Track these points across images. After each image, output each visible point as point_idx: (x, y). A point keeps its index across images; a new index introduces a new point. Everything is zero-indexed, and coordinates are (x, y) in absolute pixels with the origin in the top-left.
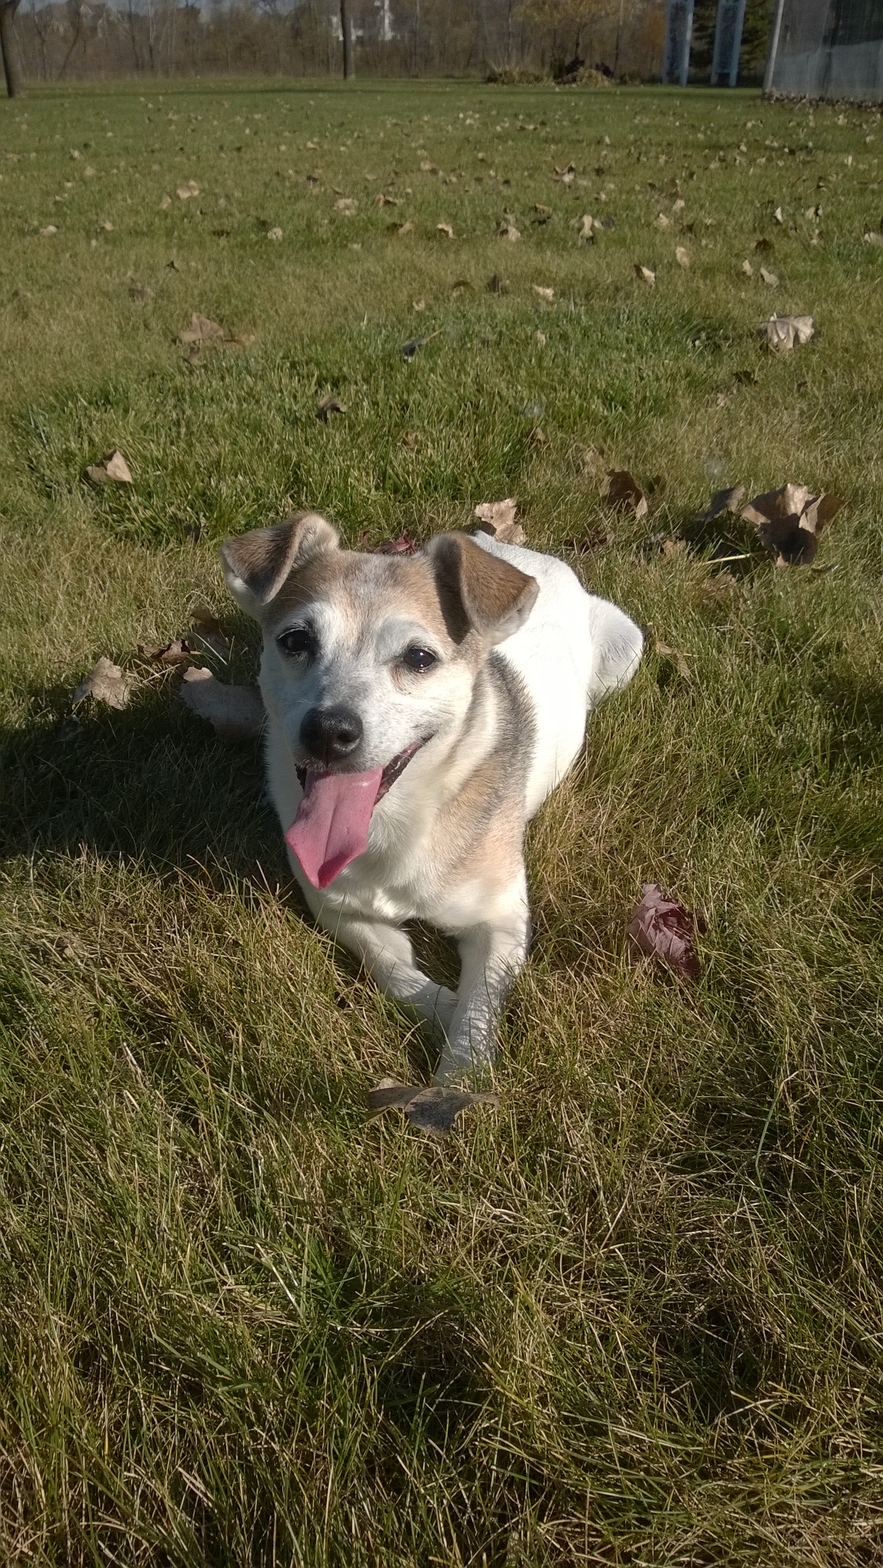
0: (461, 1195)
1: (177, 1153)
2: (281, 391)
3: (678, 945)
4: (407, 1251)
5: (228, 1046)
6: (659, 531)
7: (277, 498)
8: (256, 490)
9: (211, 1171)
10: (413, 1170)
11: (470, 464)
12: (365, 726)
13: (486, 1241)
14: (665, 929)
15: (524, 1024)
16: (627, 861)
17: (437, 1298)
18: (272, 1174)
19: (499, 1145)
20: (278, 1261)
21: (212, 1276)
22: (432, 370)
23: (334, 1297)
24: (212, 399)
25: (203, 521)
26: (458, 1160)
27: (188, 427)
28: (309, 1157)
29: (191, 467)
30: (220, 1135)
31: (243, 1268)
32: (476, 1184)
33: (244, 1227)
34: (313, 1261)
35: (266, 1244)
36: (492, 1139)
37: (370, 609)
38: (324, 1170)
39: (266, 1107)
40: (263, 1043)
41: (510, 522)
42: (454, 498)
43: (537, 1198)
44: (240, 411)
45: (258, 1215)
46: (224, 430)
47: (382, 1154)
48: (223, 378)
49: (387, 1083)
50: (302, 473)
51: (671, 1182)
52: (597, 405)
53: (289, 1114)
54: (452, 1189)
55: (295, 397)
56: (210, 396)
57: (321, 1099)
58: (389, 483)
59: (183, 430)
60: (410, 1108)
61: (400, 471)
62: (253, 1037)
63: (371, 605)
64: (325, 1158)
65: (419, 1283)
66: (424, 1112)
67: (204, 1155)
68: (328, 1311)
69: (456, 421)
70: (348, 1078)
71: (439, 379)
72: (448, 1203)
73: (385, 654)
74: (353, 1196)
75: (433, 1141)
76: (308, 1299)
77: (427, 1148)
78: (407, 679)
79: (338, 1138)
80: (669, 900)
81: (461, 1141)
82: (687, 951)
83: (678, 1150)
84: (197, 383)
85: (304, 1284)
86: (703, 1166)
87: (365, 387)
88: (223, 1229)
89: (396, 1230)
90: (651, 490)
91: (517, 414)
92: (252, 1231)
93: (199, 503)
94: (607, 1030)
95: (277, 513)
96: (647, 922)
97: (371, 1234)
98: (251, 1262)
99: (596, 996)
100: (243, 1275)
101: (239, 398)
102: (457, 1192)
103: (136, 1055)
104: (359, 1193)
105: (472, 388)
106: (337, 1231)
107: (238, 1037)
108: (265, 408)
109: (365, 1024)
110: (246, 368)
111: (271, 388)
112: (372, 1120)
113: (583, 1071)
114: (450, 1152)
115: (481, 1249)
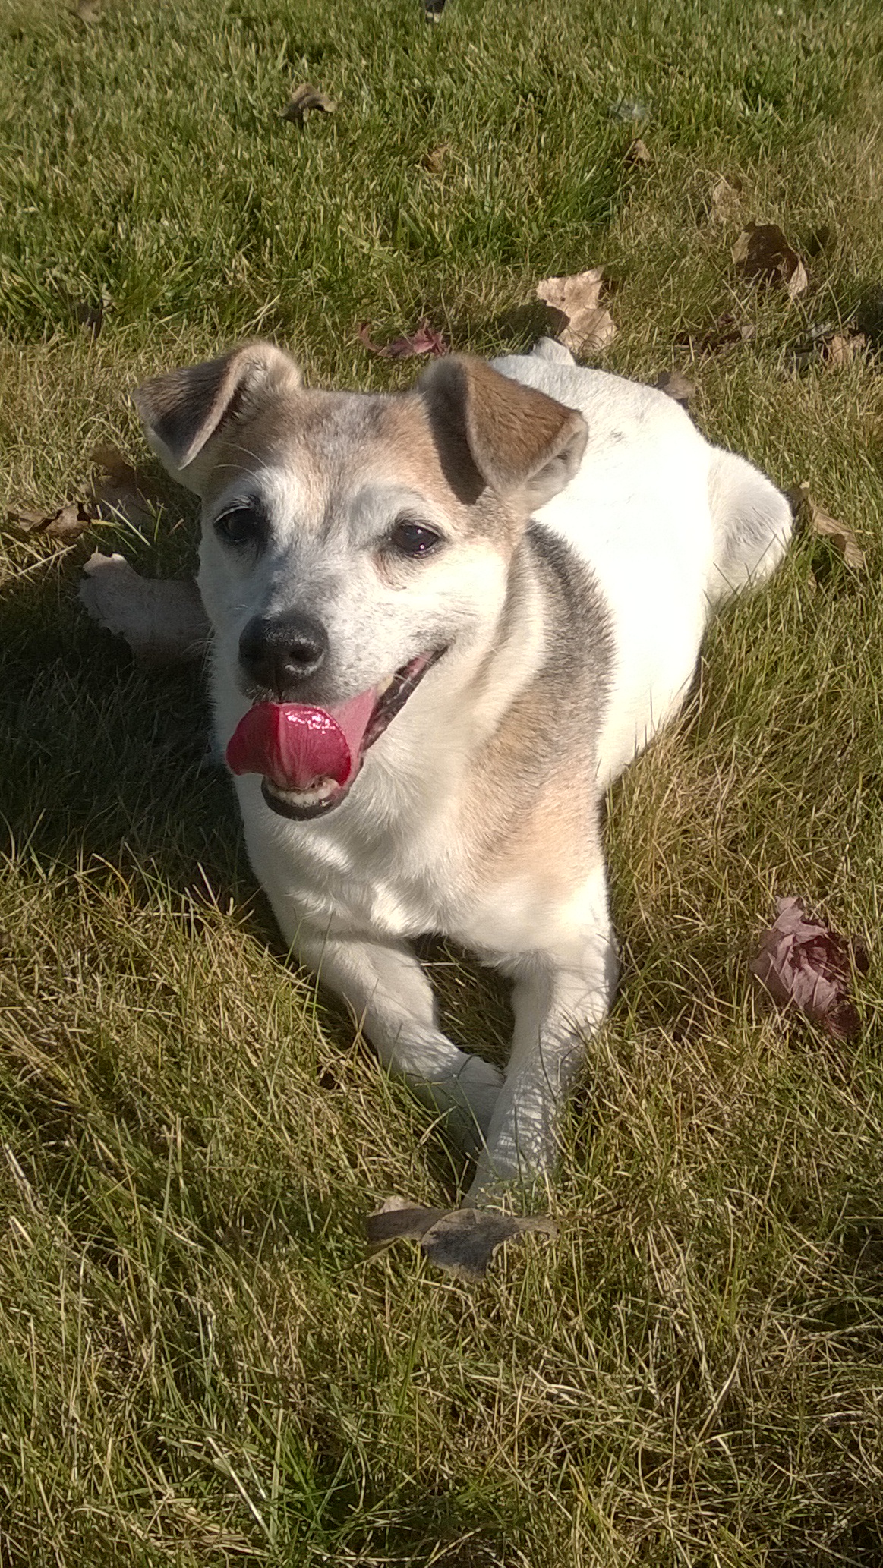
0: (501, 1364)
1: (87, 1308)
2: (228, 68)
3: (826, 991)
4: (423, 1449)
5: (161, 1149)
6: (824, 321)
7: (223, 256)
8: (190, 242)
9: (138, 1335)
10: (431, 1331)
11: (531, 200)
12: (332, 637)
13: (537, 1433)
14: (807, 967)
15: (595, 1113)
16: (756, 859)
17: (467, 1514)
18: (226, 1338)
19: (558, 1293)
20: (238, 1463)
21: (142, 1485)
22: (472, 37)
23: (318, 1514)
24: (116, 80)
25: (106, 297)
26: (498, 1315)
27: (78, 131)
28: (282, 1313)
29: (85, 202)
30: (151, 1280)
31: (186, 1475)
32: (524, 1349)
33: (188, 1415)
34: (289, 1463)
35: (220, 1439)
36: (547, 1283)
37: (341, 473)
38: (304, 1331)
39: (217, 1240)
40: (212, 1145)
41: (592, 306)
42: (505, 261)
43: (610, 1368)
44: (164, 103)
45: (208, 1398)
46: (137, 138)
47: (388, 1306)
48: (133, 46)
49: (395, 1203)
50: (262, 215)
51: (804, 1343)
52: (734, 101)
53: (252, 1249)
54: (489, 1357)
55: (251, 79)
56: (112, 75)
57: (299, 1226)
58: (402, 232)
59: (71, 137)
60: (428, 1239)
61: (420, 213)
62: (194, 1134)
63: (342, 467)
64: (304, 1313)
65: (440, 1493)
66: (449, 1245)
67: (127, 1310)
68: (309, 1534)
69: (510, 125)
70: (337, 1195)
71: (484, 54)
72: (482, 1378)
73: (363, 534)
74: (345, 1368)
75: (461, 1287)
76: (281, 1518)
77: (453, 1298)
78: (398, 567)
79: (323, 1283)
80: (814, 923)
81: (503, 1287)
82: (840, 997)
83: (819, 1296)
84: (91, 54)
85: (275, 1495)
86: (853, 1319)
87: (364, 62)
88: (156, 1418)
89: (407, 1416)
90: (814, 250)
91: (606, 115)
92: (200, 1419)
93: (98, 265)
94: (717, 1119)
95: (224, 280)
96: (780, 956)
97: (373, 1421)
98: (196, 1464)
99: (703, 1070)
100: (187, 1483)
101: (160, 80)
102: (496, 1362)
103: (22, 1160)
104: (354, 1364)
105: (535, 66)
106: (321, 1419)
107: (173, 1136)
108: (202, 100)
109: (362, 1115)
110: (172, 27)
111: (212, 62)
112: (373, 1259)
113: (681, 1181)
114: (487, 1302)
115: (531, 1444)
